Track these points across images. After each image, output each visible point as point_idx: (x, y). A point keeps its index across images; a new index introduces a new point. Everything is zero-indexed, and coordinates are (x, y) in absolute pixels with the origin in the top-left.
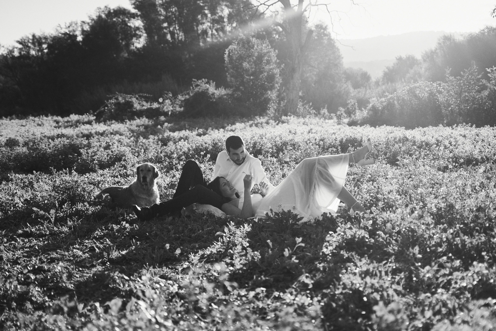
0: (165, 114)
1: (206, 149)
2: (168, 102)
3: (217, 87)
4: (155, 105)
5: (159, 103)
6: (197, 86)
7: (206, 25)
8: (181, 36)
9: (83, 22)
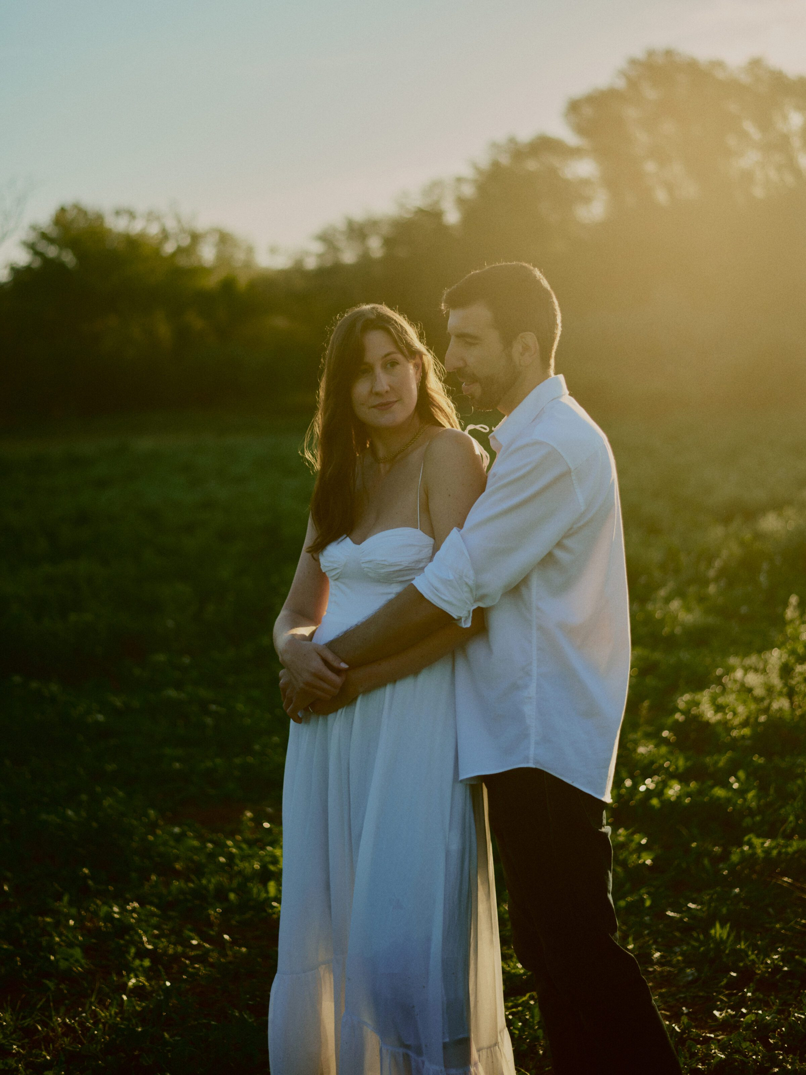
7: (749, 159)
9: (459, 180)
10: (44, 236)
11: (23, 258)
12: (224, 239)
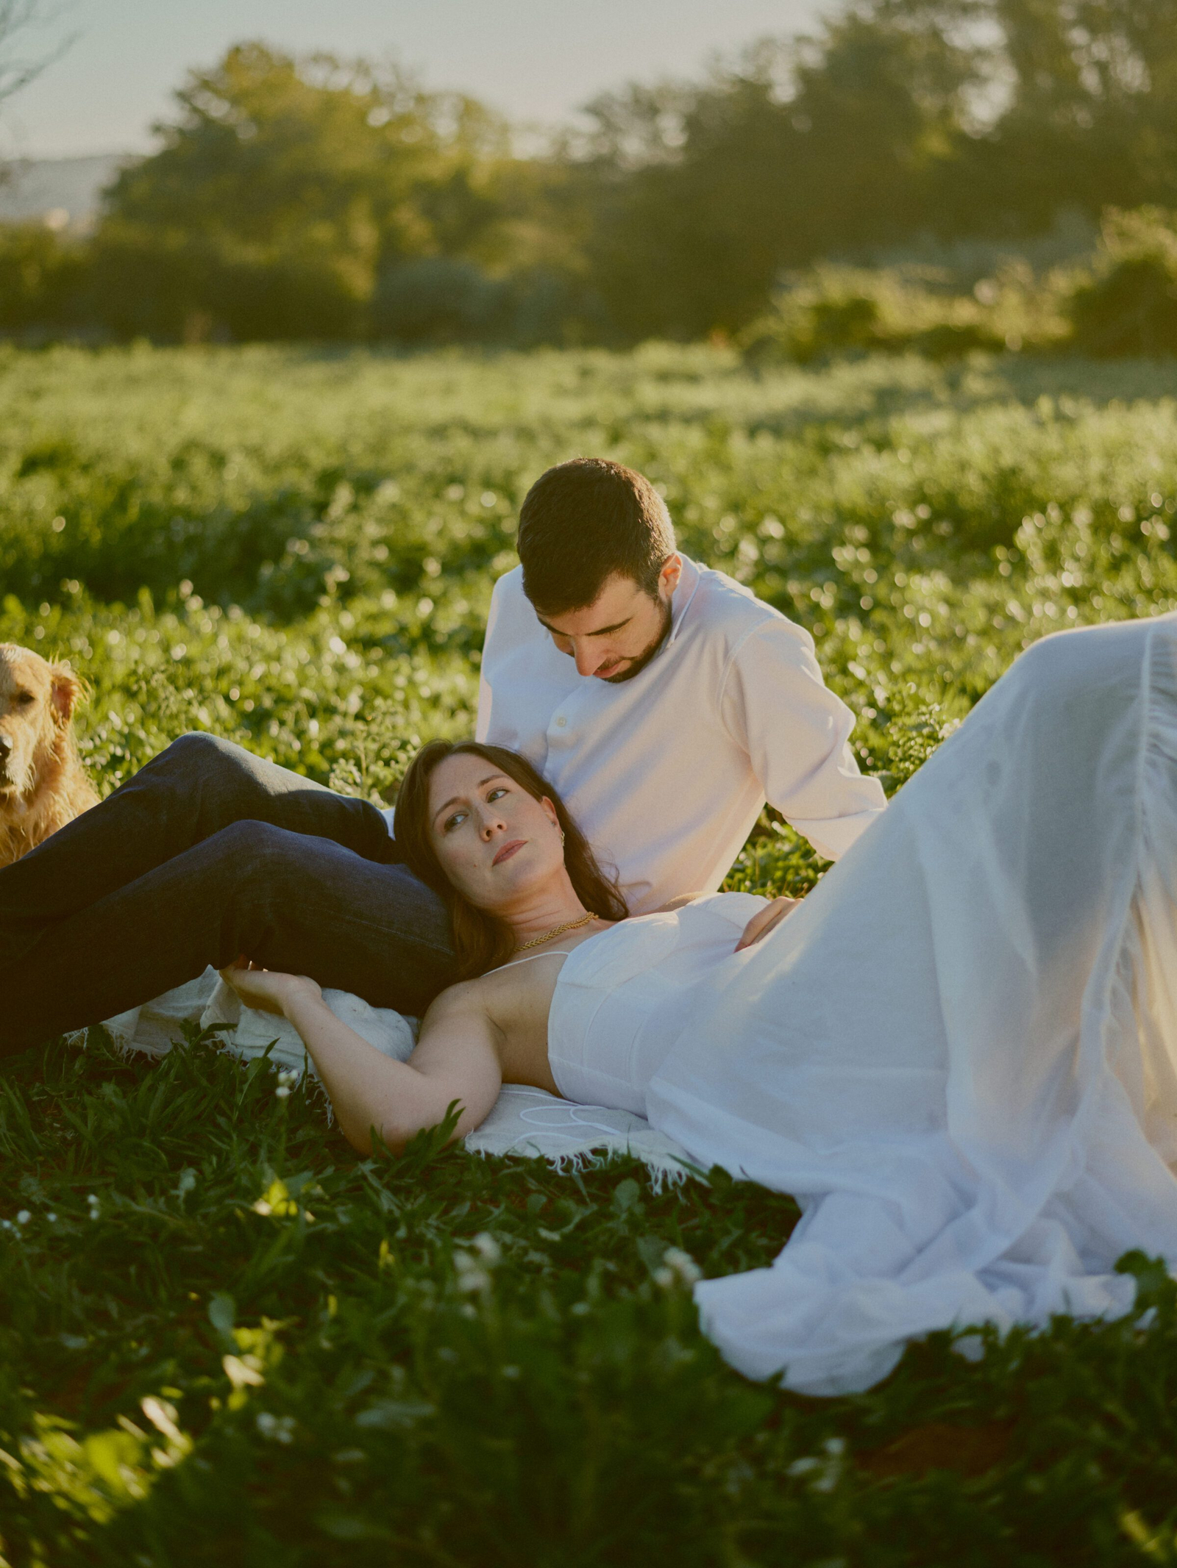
0: (995, 346)
2: (1011, 299)
4: (963, 313)
5: (980, 304)
8: (1132, 73)
9: (802, 40)
10: (206, 84)
11: (174, 114)
12: (469, 110)
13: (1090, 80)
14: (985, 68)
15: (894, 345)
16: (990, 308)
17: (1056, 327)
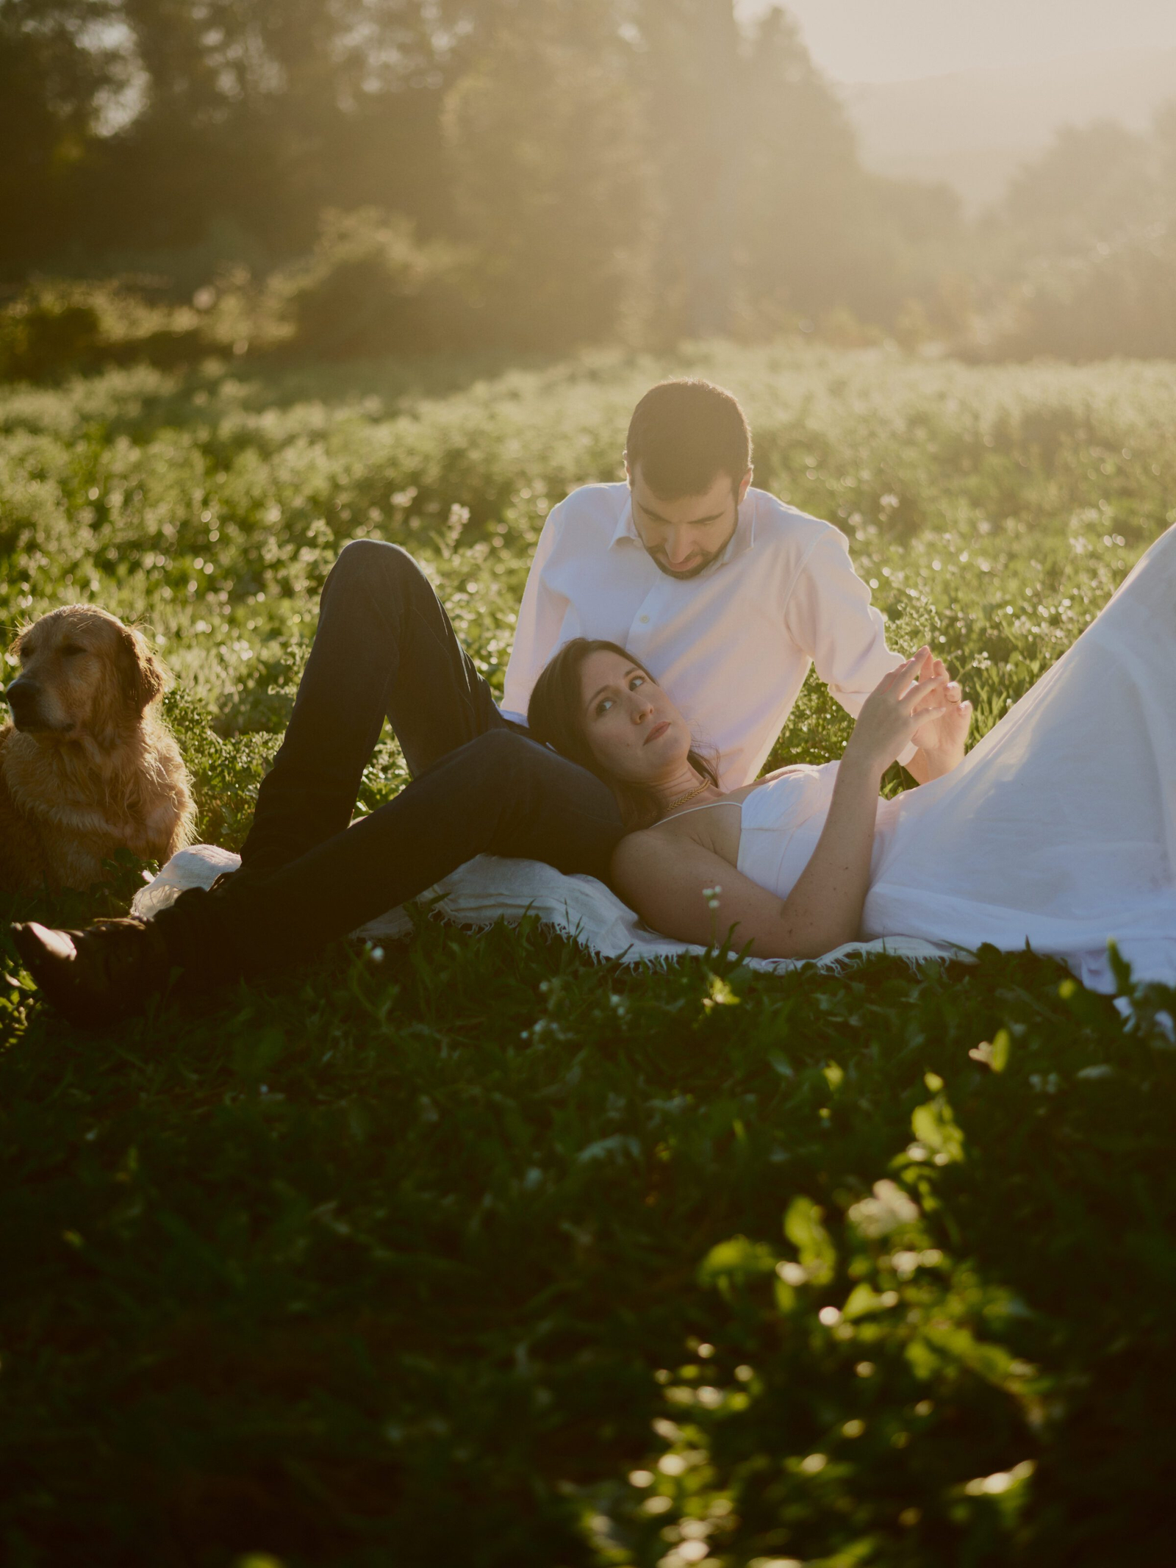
0: (224, 352)
1: (414, 478)
2: (231, 304)
3: (422, 237)
4: (183, 320)
5: (199, 312)
6: (343, 237)
7: (360, 34)
8: (271, 76)
13: (227, 82)
14: (117, 70)
15: (126, 355)
16: (210, 311)
17: (280, 331)
